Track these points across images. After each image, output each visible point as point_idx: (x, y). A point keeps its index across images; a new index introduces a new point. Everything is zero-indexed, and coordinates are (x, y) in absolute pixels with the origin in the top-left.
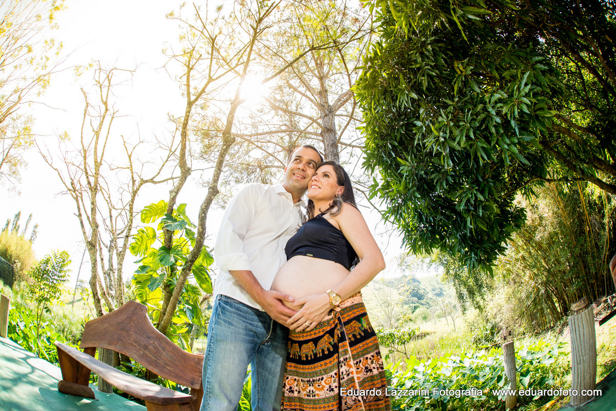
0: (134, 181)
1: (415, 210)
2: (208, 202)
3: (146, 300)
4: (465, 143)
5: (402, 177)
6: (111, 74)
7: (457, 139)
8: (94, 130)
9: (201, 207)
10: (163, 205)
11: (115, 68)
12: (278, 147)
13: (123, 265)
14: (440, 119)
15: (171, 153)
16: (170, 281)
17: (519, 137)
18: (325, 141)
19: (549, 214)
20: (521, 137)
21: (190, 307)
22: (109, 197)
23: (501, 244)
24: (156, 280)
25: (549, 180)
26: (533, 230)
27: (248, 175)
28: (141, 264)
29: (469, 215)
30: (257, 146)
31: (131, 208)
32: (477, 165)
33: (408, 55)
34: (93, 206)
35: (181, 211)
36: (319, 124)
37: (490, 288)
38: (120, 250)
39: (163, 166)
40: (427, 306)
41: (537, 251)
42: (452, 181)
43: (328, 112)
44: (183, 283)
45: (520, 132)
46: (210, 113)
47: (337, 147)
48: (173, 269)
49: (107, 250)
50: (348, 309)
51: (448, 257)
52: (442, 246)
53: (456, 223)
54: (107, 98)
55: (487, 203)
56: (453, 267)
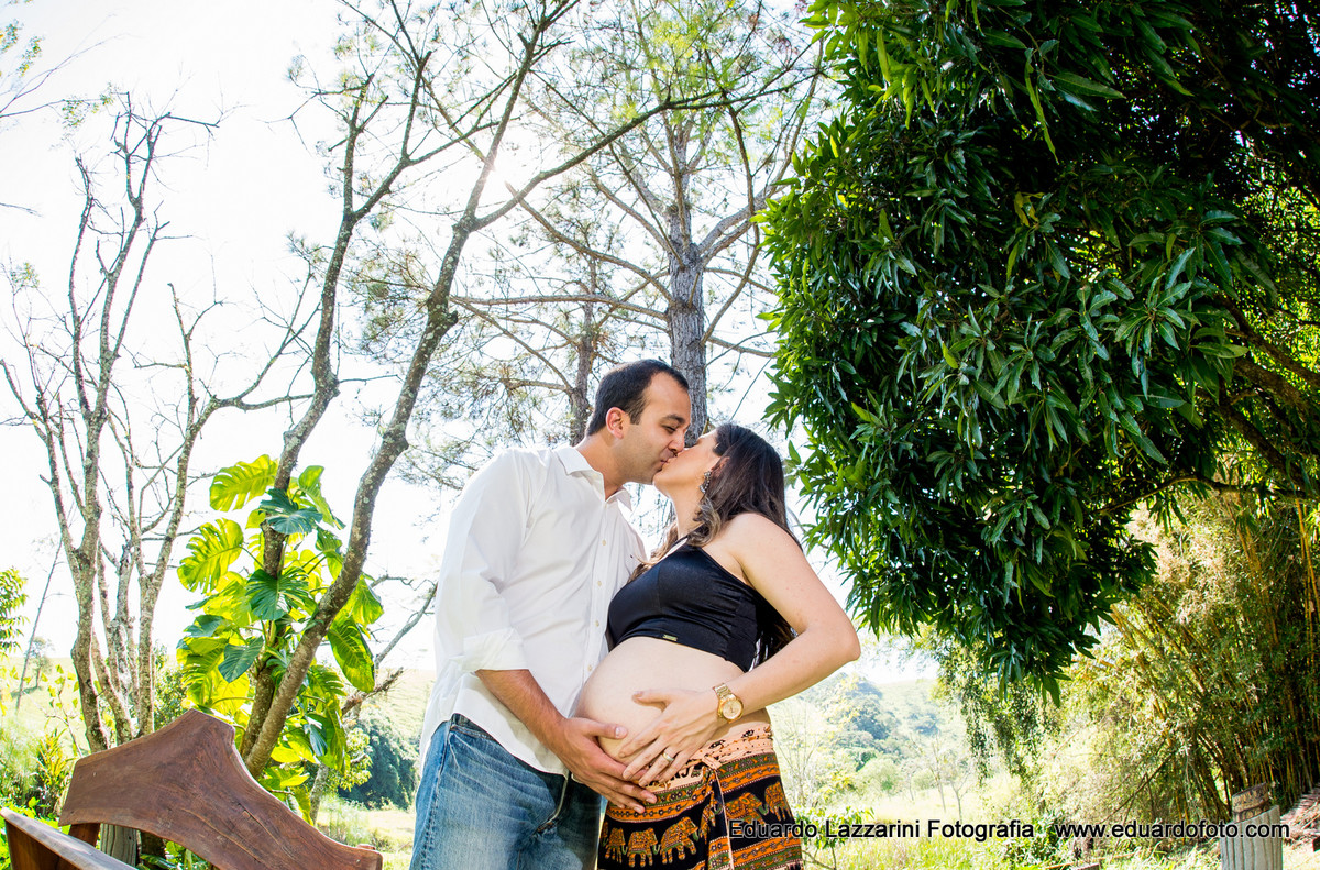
0: (193, 401)
1: (884, 527)
2: (381, 468)
3: (210, 702)
4: (1017, 396)
5: (859, 449)
6: (158, 128)
7: (1001, 384)
8: (103, 270)
9: (363, 480)
10: (266, 467)
11: (168, 116)
12: (554, 335)
13: (155, 611)
14: (965, 329)
15: (291, 336)
16: (272, 657)
17: (1146, 396)
18: (675, 333)
19: (1216, 560)
20: (1152, 396)
21: (319, 725)
22: (128, 438)
23: (1083, 629)
24: (239, 653)
25: (1218, 486)
26: (1173, 594)
27: (476, 399)
28: (202, 612)
29: (1012, 556)
30: (505, 332)
31: (183, 469)
32: (1040, 442)
33: (907, 166)
34: (89, 462)
35: (309, 483)
36: (663, 289)
37: (1053, 726)
38: (150, 570)
39: (269, 366)
40: (896, 757)
41: (1180, 648)
42: (979, 475)
43: (688, 258)
44: (305, 665)
45: (1150, 384)
46: (393, 239)
47: (702, 349)
48: (281, 628)
49: (115, 569)
50: (736, 766)
51: (952, 642)
52: (941, 618)
53: (979, 570)
54: (142, 189)
55: (1057, 534)
56: (964, 667)
